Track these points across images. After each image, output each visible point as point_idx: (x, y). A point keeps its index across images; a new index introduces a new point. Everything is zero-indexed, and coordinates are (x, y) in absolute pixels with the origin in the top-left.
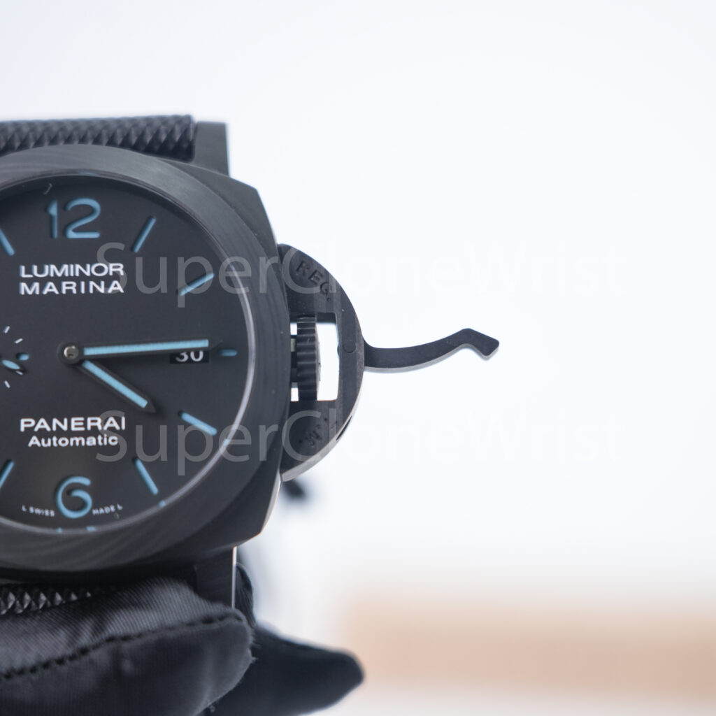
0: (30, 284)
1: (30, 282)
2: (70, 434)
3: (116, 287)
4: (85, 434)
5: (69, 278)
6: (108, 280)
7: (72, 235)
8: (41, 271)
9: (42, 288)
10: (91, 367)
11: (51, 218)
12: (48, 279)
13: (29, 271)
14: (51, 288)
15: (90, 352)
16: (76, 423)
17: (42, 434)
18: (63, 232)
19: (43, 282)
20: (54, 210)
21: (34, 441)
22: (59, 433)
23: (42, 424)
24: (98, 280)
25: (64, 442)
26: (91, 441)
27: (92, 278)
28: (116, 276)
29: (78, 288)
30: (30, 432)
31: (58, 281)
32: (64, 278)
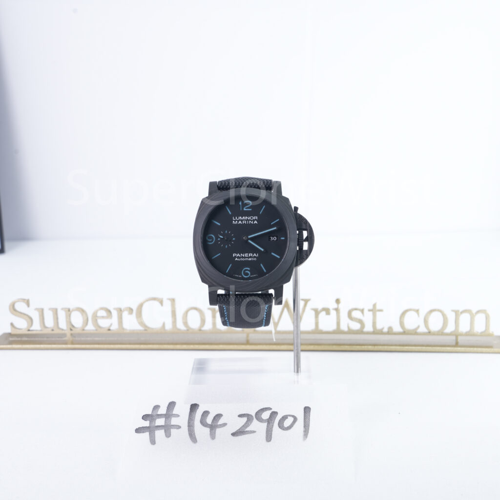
0: (235, 222)
1: (235, 221)
2: (245, 257)
3: (256, 222)
4: (249, 258)
5: (244, 220)
6: (254, 220)
7: (245, 209)
8: (238, 218)
9: (238, 222)
10: (250, 241)
11: (240, 205)
12: (239, 220)
13: (235, 218)
14: (240, 222)
15: (249, 237)
16: (246, 255)
17: (238, 257)
18: (243, 208)
19: (238, 221)
20: (240, 203)
21: (236, 259)
22: (242, 257)
23: (238, 255)
24: (251, 221)
25: (243, 259)
26: (250, 259)
27: (250, 220)
28: (256, 219)
29: (247, 222)
30: (235, 257)
31: (242, 221)
32: (243, 220)
